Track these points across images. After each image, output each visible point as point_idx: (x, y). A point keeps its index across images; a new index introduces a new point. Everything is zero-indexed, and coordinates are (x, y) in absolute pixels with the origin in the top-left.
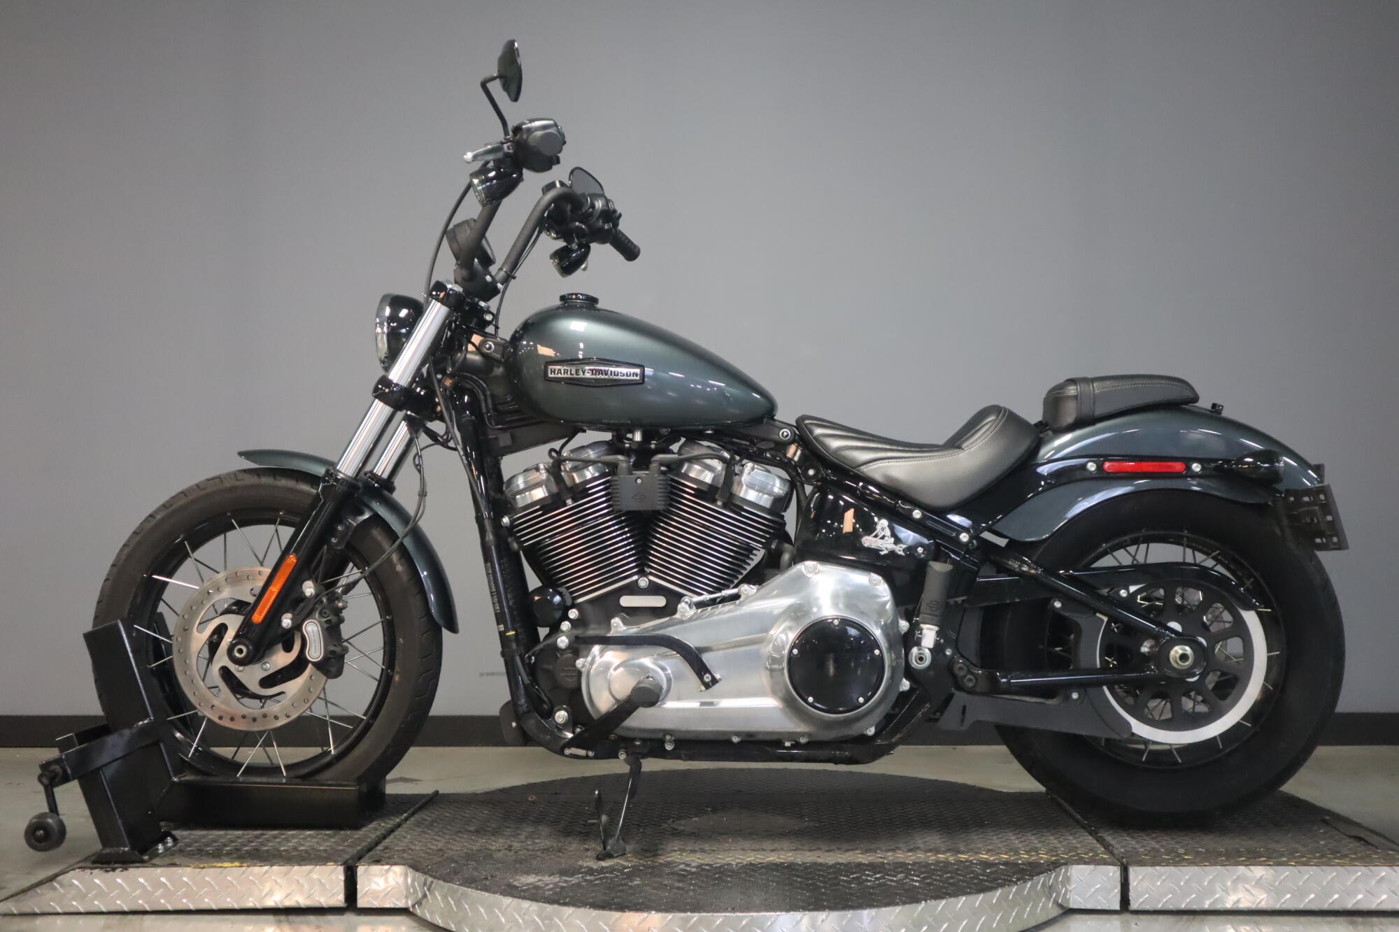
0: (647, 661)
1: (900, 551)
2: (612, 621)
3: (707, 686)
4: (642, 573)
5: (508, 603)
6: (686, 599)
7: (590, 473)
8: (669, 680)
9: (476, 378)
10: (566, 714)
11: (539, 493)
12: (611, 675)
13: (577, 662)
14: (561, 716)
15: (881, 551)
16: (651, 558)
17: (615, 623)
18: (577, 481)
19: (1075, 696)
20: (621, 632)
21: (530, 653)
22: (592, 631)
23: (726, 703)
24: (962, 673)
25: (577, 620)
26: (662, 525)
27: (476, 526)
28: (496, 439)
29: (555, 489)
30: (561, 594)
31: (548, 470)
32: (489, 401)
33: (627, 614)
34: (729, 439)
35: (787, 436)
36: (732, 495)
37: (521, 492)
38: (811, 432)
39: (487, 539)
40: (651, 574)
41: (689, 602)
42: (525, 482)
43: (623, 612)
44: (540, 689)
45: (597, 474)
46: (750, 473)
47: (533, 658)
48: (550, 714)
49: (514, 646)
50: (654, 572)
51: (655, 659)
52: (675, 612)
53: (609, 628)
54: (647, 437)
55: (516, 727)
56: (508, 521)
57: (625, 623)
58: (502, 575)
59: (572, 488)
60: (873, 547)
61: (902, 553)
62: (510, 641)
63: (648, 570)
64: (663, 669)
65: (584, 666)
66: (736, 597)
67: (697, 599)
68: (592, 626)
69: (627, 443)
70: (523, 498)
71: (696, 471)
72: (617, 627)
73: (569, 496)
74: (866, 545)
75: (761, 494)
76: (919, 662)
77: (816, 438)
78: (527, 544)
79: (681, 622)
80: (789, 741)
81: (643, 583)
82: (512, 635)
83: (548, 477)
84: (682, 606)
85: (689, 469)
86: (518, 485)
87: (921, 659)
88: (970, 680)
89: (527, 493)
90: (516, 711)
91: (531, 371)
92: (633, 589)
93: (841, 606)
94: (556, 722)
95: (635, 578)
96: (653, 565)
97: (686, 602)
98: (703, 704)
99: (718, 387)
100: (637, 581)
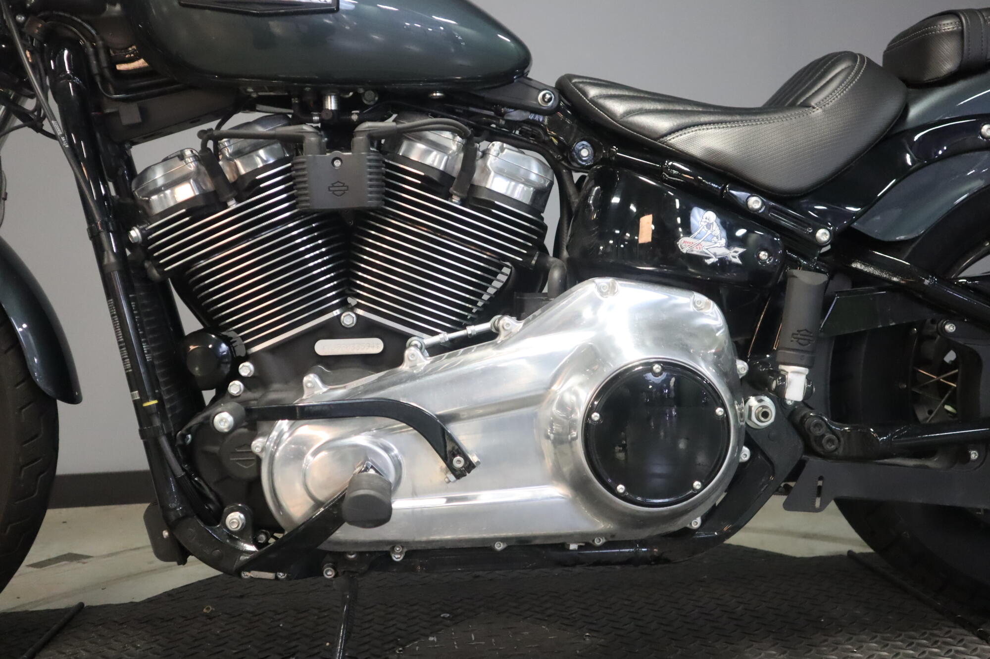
0: (362, 440)
1: (734, 257)
2: (306, 379)
3: (459, 474)
4: (344, 305)
5: (144, 359)
6: (414, 341)
7: (262, 157)
8: (398, 466)
9: (79, 21)
10: (242, 516)
11: (185, 192)
12: (308, 462)
13: (254, 443)
14: (235, 519)
15: (709, 258)
16: (358, 282)
17: (309, 382)
18: (243, 171)
19: (974, 455)
20: (319, 396)
21: (183, 431)
22: (277, 394)
23: (486, 497)
24: (818, 432)
25: (253, 377)
26: (373, 232)
27: (89, 245)
28: (116, 114)
29: (209, 186)
30: (228, 341)
31: (197, 158)
32: (102, 56)
33: (328, 366)
34: (465, 108)
35: (550, 99)
36: (473, 188)
37: (158, 191)
38: (585, 94)
39: (106, 261)
40: (359, 306)
41: (419, 345)
42: (166, 176)
43: (319, 363)
44: (202, 483)
45: (271, 161)
46: (498, 154)
47: (189, 436)
48: (219, 517)
49: (157, 422)
50: (363, 302)
51: (374, 436)
52: (400, 361)
53: (300, 389)
54: (344, 106)
55: (167, 538)
56: (139, 234)
57: (324, 382)
58: (133, 316)
59: (235, 183)
60: (695, 253)
61: (737, 261)
62: (152, 414)
63: (352, 301)
64: (387, 449)
65: (263, 449)
66: (489, 336)
67: (429, 340)
68: (276, 386)
69: (316, 115)
70: (160, 199)
71: (416, 151)
72: (313, 388)
73: (230, 195)
74: (684, 251)
75: (513, 183)
76: (762, 419)
77: (592, 101)
78: (169, 268)
79: (412, 377)
80: (575, 542)
81: (348, 319)
82: (153, 404)
83: (197, 167)
84: (411, 353)
85: (410, 148)
86: (155, 181)
87: (765, 415)
88: (830, 441)
89: (168, 192)
90: (166, 519)
91: (165, 9)
92: (334, 330)
93: (648, 343)
94: (228, 530)
95: (336, 312)
96: (361, 292)
97: (416, 346)
98: (450, 500)
99: (445, 25)
100: (339, 317)
